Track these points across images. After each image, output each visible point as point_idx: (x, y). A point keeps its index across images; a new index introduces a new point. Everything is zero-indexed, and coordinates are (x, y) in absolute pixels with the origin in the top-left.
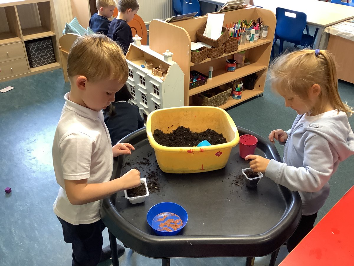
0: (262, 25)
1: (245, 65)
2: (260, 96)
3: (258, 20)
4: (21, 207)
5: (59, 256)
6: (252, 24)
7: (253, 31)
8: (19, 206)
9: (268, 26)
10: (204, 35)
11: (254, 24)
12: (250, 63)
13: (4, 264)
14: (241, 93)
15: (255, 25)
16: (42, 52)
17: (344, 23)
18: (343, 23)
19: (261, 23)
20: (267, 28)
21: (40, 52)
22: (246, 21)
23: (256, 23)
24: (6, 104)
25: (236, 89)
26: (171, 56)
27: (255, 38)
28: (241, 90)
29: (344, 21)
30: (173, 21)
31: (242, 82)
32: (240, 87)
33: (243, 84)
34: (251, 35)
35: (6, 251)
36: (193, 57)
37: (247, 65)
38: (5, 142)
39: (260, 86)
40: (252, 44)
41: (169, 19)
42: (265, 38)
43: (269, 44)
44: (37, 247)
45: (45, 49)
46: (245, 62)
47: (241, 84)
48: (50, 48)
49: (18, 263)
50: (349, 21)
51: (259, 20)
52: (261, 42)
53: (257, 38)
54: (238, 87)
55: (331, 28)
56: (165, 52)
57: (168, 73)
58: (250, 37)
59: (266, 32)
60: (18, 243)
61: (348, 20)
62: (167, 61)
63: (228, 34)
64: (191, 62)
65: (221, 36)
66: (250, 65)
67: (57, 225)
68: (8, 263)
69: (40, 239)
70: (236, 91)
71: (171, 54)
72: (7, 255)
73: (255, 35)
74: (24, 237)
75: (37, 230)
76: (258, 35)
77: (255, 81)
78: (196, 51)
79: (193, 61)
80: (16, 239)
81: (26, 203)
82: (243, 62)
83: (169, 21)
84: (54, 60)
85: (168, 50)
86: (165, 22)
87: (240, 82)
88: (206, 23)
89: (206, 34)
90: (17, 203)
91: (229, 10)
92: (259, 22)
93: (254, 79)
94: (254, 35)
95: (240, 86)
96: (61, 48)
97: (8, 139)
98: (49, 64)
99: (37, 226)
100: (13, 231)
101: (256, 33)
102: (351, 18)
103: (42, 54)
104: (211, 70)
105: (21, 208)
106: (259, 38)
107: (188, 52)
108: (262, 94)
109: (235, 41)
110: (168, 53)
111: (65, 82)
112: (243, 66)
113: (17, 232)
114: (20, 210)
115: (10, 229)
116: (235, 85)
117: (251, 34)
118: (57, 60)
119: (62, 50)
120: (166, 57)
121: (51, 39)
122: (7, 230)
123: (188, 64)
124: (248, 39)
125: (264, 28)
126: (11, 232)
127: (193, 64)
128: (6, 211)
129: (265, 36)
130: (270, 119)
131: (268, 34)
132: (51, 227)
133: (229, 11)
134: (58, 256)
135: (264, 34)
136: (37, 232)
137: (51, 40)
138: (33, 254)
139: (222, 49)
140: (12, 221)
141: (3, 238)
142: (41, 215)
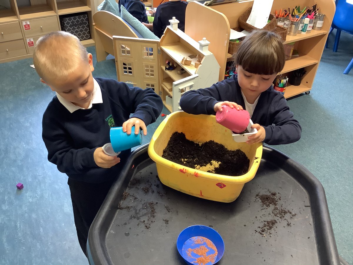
0: (317, 14)
1: (292, 58)
2: (306, 93)
3: (313, 7)
4: (31, 198)
5: (60, 260)
6: (305, 11)
7: (307, 20)
8: (29, 197)
9: (324, 15)
10: (248, 22)
11: (309, 11)
12: (298, 56)
13: (3, 262)
14: (285, 89)
15: (310, 13)
16: (77, 27)
19: (317, 11)
20: (323, 18)
21: (75, 27)
22: (299, 7)
23: (311, 10)
24: (35, 81)
25: (278, 84)
26: (208, 45)
27: (308, 29)
28: (284, 86)
30: (213, 4)
31: (287, 77)
32: (284, 83)
33: (287, 80)
34: (303, 25)
35: (8, 247)
36: (231, 48)
37: (295, 58)
38: (27, 123)
39: (307, 82)
40: (304, 35)
41: (209, 2)
42: (320, 29)
43: (323, 36)
44: (39, 247)
45: (81, 24)
46: (293, 54)
47: (286, 80)
48: (85, 23)
49: (17, 263)
51: (315, 7)
52: (315, 33)
53: (311, 29)
54: (282, 82)
56: (201, 39)
57: (201, 64)
58: (302, 27)
59: (322, 22)
60: (21, 240)
62: (202, 50)
63: (276, 23)
64: (228, 53)
65: (267, 25)
66: (299, 58)
67: (63, 224)
68: (7, 261)
69: (43, 238)
70: (278, 87)
71: (207, 42)
72: (7, 252)
73: (309, 25)
74: (28, 233)
75: (42, 227)
76: (312, 25)
77: (302, 76)
78: (235, 40)
79: (231, 53)
80: (20, 234)
81: (37, 195)
82: (291, 55)
83: (208, 4)
84: (89, 36)
85: (205, 38)
86: (203, 5)
87: (284, 77)
88: (251, 8)
89: (250, 21)
90: (27, 194)
92: (315, 10)
93: (302, 75)
94: (307, 24)
95: (284, 81)
96: (95, 25)
97: (30, 121)
98: (83, 40)
99: (43, 222)
100: (18, 225)
101: (310, 22)
103: (77, 30)
105: (30, 200)
106: (313, 28)
107: (226, 42)
108: (309, 92)
109: (284, 31)
110: (205, 42)
111: (97, 61)
112: (290, 58)
113: (22, 226)
114: (29, 202)
115: (15, 222)
116: (278, 80)
117: (304, 23)
118: (92, 37)
119: (96, 27)
120: (202, 46)
121: (88, 14)
122: (13, 223)
123: (225, 56)
124: (300, 29)
125: (320, 17)
126: (16, 226)
127: (230, 56)
128: (15, 201)
129: (320, 26)
130: (315, 123)
131: (323, 24)
132: (57, 226)
134: (58, 260)
135: (319, 24)
136: (41, 230)
137: (87, 16)
138: (33, 255)
140: (19, 213)
141: (8, 232)
142: (49, 210)
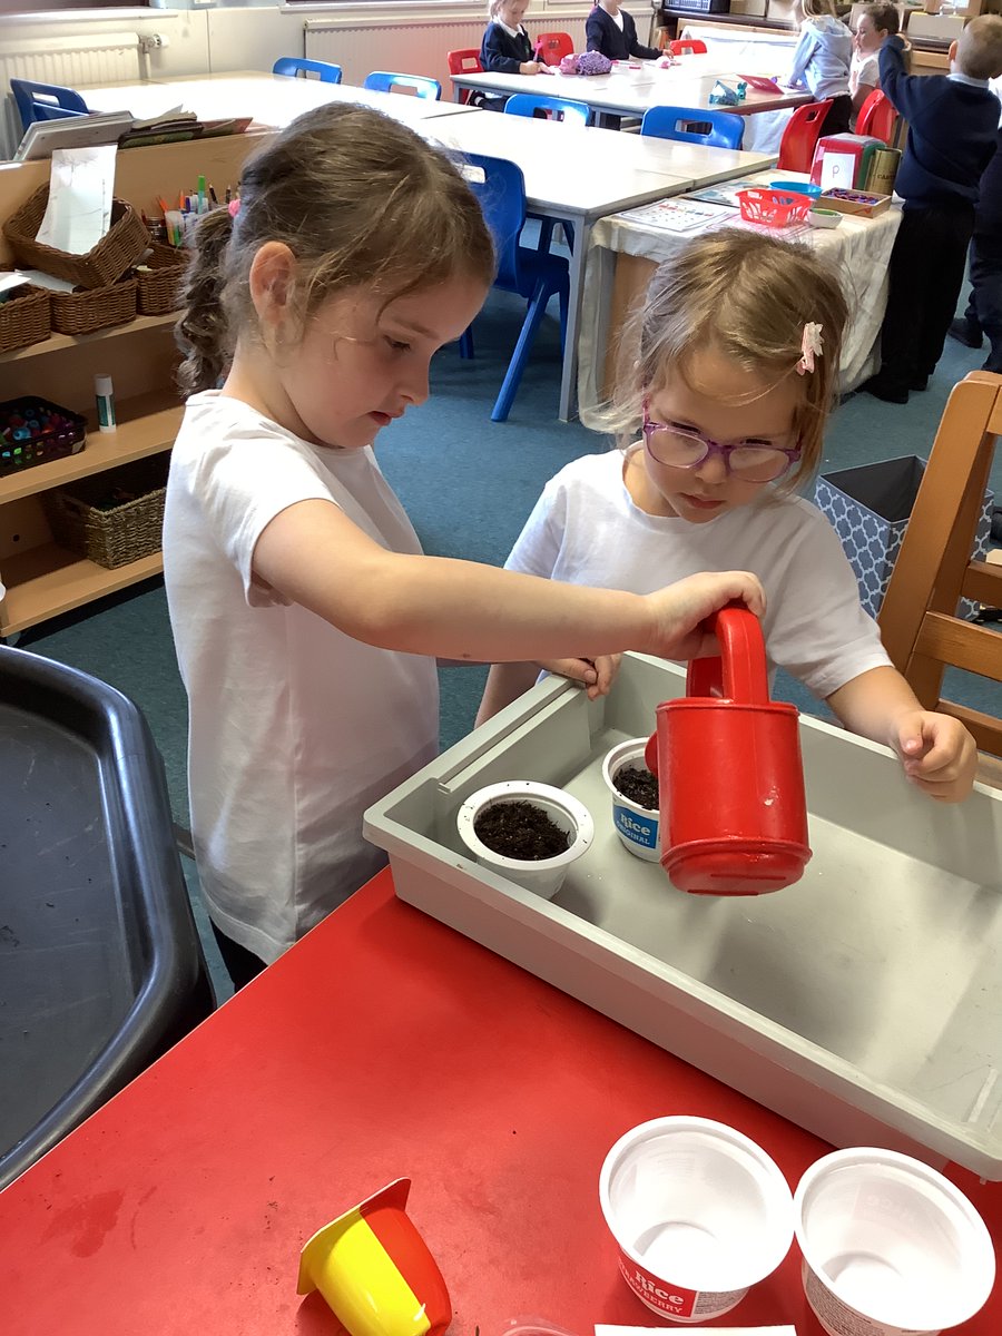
10: (40, 239)
17: (671, 202)
18: (665, 204)
29: (672, 193)
50: (688, 195)
55: (620, 220)
61: (688, 190)
88: (48, 188)
89: (48, 235)
91: (163, 137)
102: (698, 185)
104: (106, 388)
133: (165, 142)
139: (121, 293)
